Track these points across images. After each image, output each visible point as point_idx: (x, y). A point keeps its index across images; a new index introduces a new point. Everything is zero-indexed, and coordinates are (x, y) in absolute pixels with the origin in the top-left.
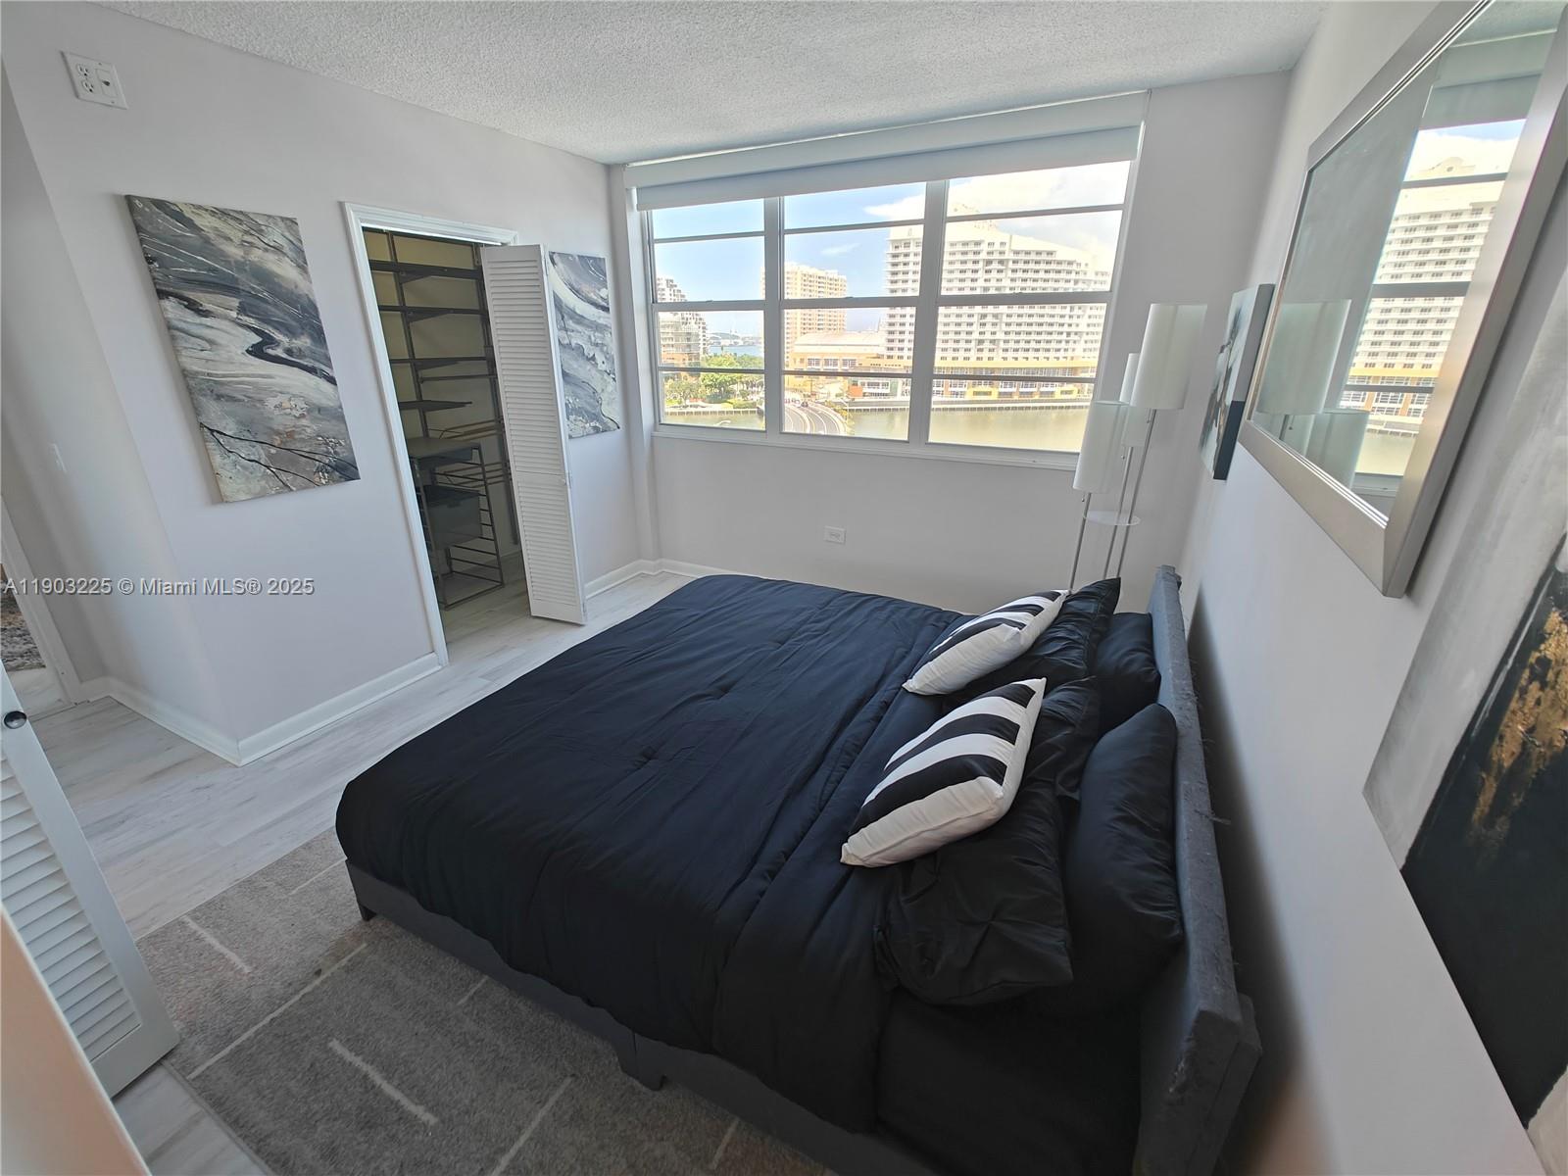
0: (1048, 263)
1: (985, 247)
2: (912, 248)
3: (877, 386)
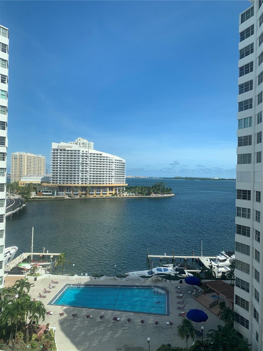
0: (101, 157)
1: (81, 152)
2: (59, 151)
3: (47, 192)
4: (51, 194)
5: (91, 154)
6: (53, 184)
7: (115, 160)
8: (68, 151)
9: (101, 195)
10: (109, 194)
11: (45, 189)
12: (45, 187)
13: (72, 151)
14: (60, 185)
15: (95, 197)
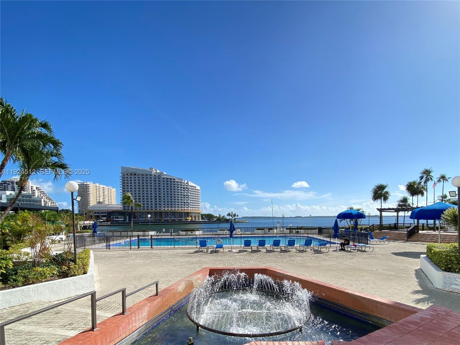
0: (174, 182)
1: (153, 176)
3: (118, 218)
4: (123, 219)
5: (164, 178)
7: (190, 186)
10: (185, 219)
11: (116, 215)
12: (116, 213)
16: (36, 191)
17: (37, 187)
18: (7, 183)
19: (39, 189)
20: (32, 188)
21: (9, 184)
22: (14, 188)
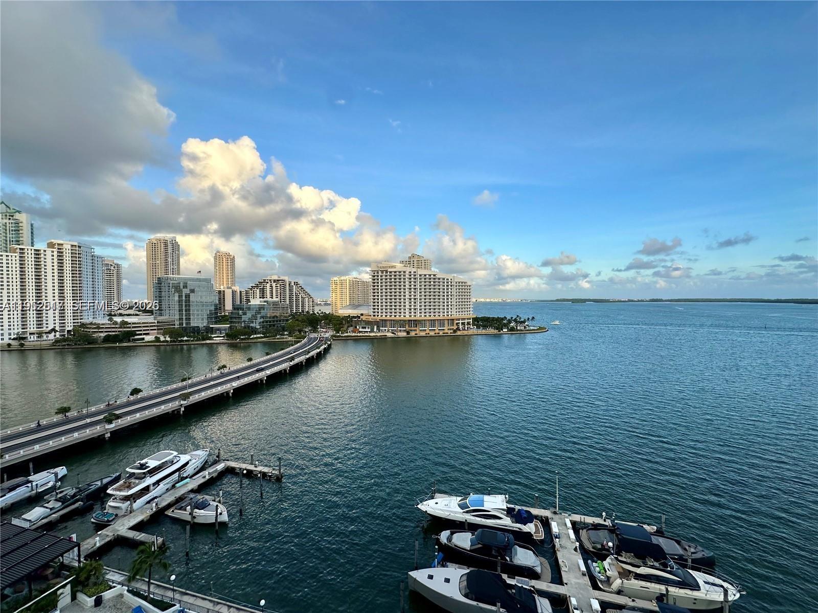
0: (435, 279)
1: (407, 273)
2: (380, 274)
3: (365, 328)
5: (420, 275)
6: (374, 318)
7: (456, 283)
8: (391, 272)
9: (437, 331)
10: (448, 329)
11: (362, 324)
12: (362, 322)
13: (395, 272)
14: (382, 318)
15: (429, 334)
16: (294, 287)
17: (295, 282)
18: (266, 281)
19: (297, 285)
20: (289, 284)
21: (268, 283)
22: (272, 287)
